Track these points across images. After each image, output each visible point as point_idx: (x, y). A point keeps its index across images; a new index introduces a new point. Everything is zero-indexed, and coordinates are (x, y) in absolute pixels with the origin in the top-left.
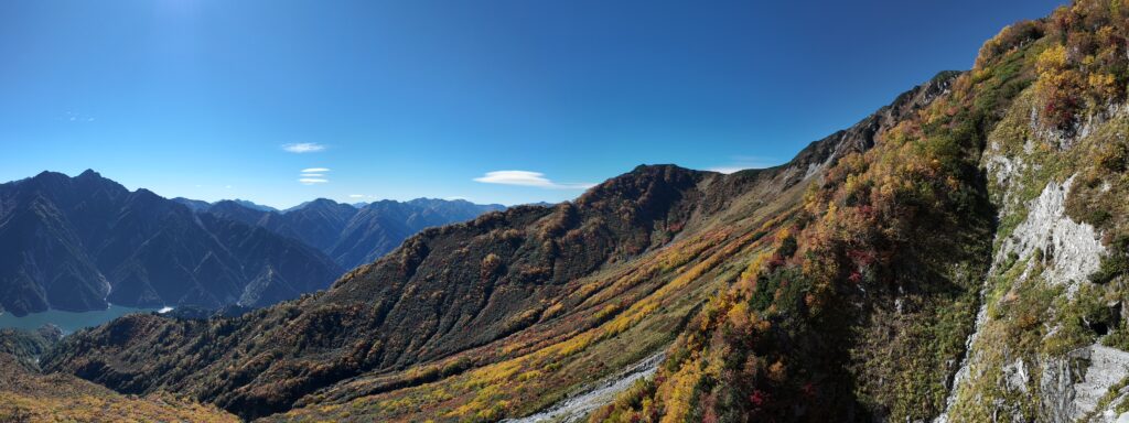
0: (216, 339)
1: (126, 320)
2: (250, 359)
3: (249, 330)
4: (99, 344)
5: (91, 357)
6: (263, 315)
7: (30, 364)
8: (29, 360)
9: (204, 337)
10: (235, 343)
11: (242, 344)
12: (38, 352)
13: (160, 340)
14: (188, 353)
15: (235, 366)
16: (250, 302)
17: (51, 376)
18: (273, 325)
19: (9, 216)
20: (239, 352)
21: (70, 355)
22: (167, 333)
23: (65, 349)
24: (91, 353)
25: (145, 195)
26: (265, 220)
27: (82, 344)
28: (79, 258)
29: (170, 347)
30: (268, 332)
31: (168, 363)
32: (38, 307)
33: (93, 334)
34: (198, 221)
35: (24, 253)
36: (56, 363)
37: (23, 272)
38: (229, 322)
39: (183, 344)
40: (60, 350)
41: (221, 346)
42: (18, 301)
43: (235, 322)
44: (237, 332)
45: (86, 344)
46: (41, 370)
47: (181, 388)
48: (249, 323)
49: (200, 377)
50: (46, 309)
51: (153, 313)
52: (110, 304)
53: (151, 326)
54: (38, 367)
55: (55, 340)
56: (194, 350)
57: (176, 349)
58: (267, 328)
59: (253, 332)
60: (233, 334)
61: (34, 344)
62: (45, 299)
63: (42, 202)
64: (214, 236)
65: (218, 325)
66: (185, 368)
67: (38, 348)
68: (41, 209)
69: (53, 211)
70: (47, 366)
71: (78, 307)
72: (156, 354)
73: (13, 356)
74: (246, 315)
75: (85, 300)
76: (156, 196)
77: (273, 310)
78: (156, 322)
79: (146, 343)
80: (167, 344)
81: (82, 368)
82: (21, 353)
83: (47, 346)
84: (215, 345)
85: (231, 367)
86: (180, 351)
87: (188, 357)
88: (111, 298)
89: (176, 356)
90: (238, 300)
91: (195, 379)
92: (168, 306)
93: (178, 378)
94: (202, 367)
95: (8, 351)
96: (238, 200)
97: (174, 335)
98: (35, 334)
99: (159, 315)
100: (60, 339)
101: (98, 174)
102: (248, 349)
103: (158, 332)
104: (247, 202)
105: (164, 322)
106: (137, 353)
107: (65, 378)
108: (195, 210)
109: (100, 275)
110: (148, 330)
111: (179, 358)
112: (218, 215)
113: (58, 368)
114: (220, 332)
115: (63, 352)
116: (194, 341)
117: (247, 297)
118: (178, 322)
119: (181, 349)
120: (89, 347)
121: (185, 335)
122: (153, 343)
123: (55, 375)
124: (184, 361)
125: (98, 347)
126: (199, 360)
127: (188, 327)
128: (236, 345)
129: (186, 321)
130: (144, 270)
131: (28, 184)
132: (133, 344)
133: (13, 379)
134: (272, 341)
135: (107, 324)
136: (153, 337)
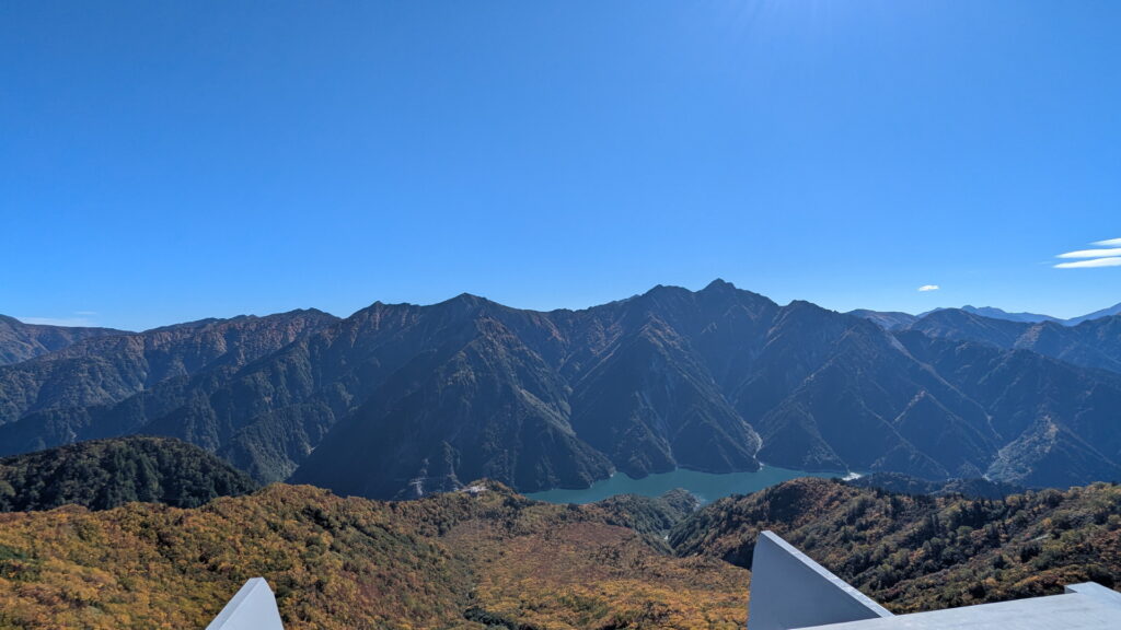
0: (954, 529)
1: (793, 486)
2: (1032, 573)
3: (1022, 523)
4: (754, 518)
5: (745, 536)
6: (1054, 502)
7: (658, 543)
8: (656, 537)
9: (930, 525)
10: (994, 540)
11: (1009, 546)
12: (667, 526)
13: (851, 521)
14: (901, 545)
15: (999, 579)
16: (1010, 477)
17: (691, 559)
18: (1079, 522)
19: (614, 346)
20: (1006, 558)
21: (713, 532)
22: (861, 511)
23: (704, 523)
24: (744, 530)
25: (802, 309)
26: (1030, 339)
27: (729, 517)
28: (713, 400)
29: (868, 532)
30: (1070, 533)
31: (868, 556)
32: (662, 466)
33: (743, 503)
34: (896, 344)
35: (637, 394)
36: (694, 542)
37: (637, 419)
38: (977, 506)
39: (892, 530)
40: (698, 525)
41: (965, 543)
42: (634, 458)
43: (992, 507)
44: (996, 524)
45: (735, 518)
46: (673, 551)
47: (896, 596)
48: (1023, 513)
49: (929, 586)
50: (672, 468)
51: (835, 481)
52: (761, 464)
53: (832, 499)
54: (669, 547)
55: (689, 511)
56: (913, 542)
57: (879, 537)
58: (1065, 525)
59: (1032, 529)
60: (988, 527)
61: (661, 516)
62: (669, 455)
63: (657, 326)
64: (928, 367)
65: (956, 507)
66: (898, 567)
67: (666, 521)
68: (655, 335)
69: (673, 338)
70: (680, 546)
71: (715, 466)
72: (845, 540)
73: (633, 531)
74: (1011, 499)
75: (726, 458)
76: (822, 309)
77: (1076, 496)
78: (840, 494)
79: (829, 523)
80: (863, 528)
81: (732, 550)
82: (643, 528)
83: (678, 518)
84: (953, 542)
85: (991, 580)
86: (889, 541)
87: (904, 551)
88: (762, 456)
89: (882, 546)
90: (984, 470)
91: (919, 587)
92: (856, 471)
93: (889, 581)
94: (932, 570)
95: (626, 525)
96: (969, 307)
97: (872, 515)
98: (661, 503)
99: (843, 483)
100: (695, 510)
101: (730, 285)
102: (1026, 556)
103: (845, 509)
104: (988, 309)
105: (854, 495)
106: (813, 534)
107: (710, 563)
108: (888, 326)
109: (744, 423)
110: (829, 504)
111: (887, 551)
112: (933, 333)
113: (698, 549)
114: (961, 519)
115: (702, 527)
116: (910, 529)
117: (1003, 466)
118: (880, 494)
119: (891, 537)
120: (739, 522)
121: (894, 516)
122: (839, 524)
123: (693, 559)
124: (898, 557)
125: (754, 523)
126: (926, 558)
127: (896, 504)
128: (997, 545)
129: (892, 495)
130: (811, 416)
131: (636, 302)
132: (807, 522)
133: (637, 563)
134: (1081, 551)
135: (763, 491)
136: (838, 515)
